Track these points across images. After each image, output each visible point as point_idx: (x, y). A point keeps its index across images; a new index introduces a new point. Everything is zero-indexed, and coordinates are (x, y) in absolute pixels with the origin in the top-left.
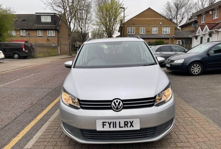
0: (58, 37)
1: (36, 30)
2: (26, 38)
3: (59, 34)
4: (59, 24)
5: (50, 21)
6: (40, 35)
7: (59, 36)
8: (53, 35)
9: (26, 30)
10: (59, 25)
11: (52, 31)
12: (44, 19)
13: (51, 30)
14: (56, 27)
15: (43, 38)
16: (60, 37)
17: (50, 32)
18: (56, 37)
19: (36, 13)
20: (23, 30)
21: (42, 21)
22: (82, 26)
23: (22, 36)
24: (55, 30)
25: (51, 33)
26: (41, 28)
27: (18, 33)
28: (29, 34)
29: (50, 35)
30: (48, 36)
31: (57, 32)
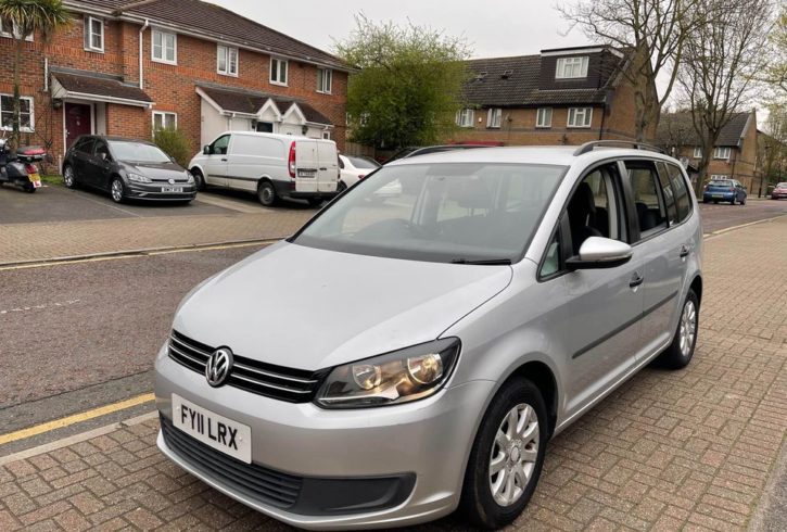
0: (601, 131)
1: (533, 107)
2: (499, 133)
3: (608, 120)
4: (614, 84)
5: (585, 75)
6: (543, 125)
7: (605, 128)
8: (584, 125)
9: (504, 108)
10: (614, 89)
11: (584, 112)
12: (563, 71)
13: (581, 105)
14: (602, 95)
15: (551, 133)
16: (608, 131)
17: (576, 112)
18: (594, 131)
19: (542, 51)
20: (495, 107)
21: (557, 77)
22: (714, 86)
23: (490, 128)
24: (596, 105)
25: (580, 116)
26: (549, 99)
27: (480, 120)
28: (510, 120)
29: (574, 126)
30: (568, 126)
31: (601, 113)
